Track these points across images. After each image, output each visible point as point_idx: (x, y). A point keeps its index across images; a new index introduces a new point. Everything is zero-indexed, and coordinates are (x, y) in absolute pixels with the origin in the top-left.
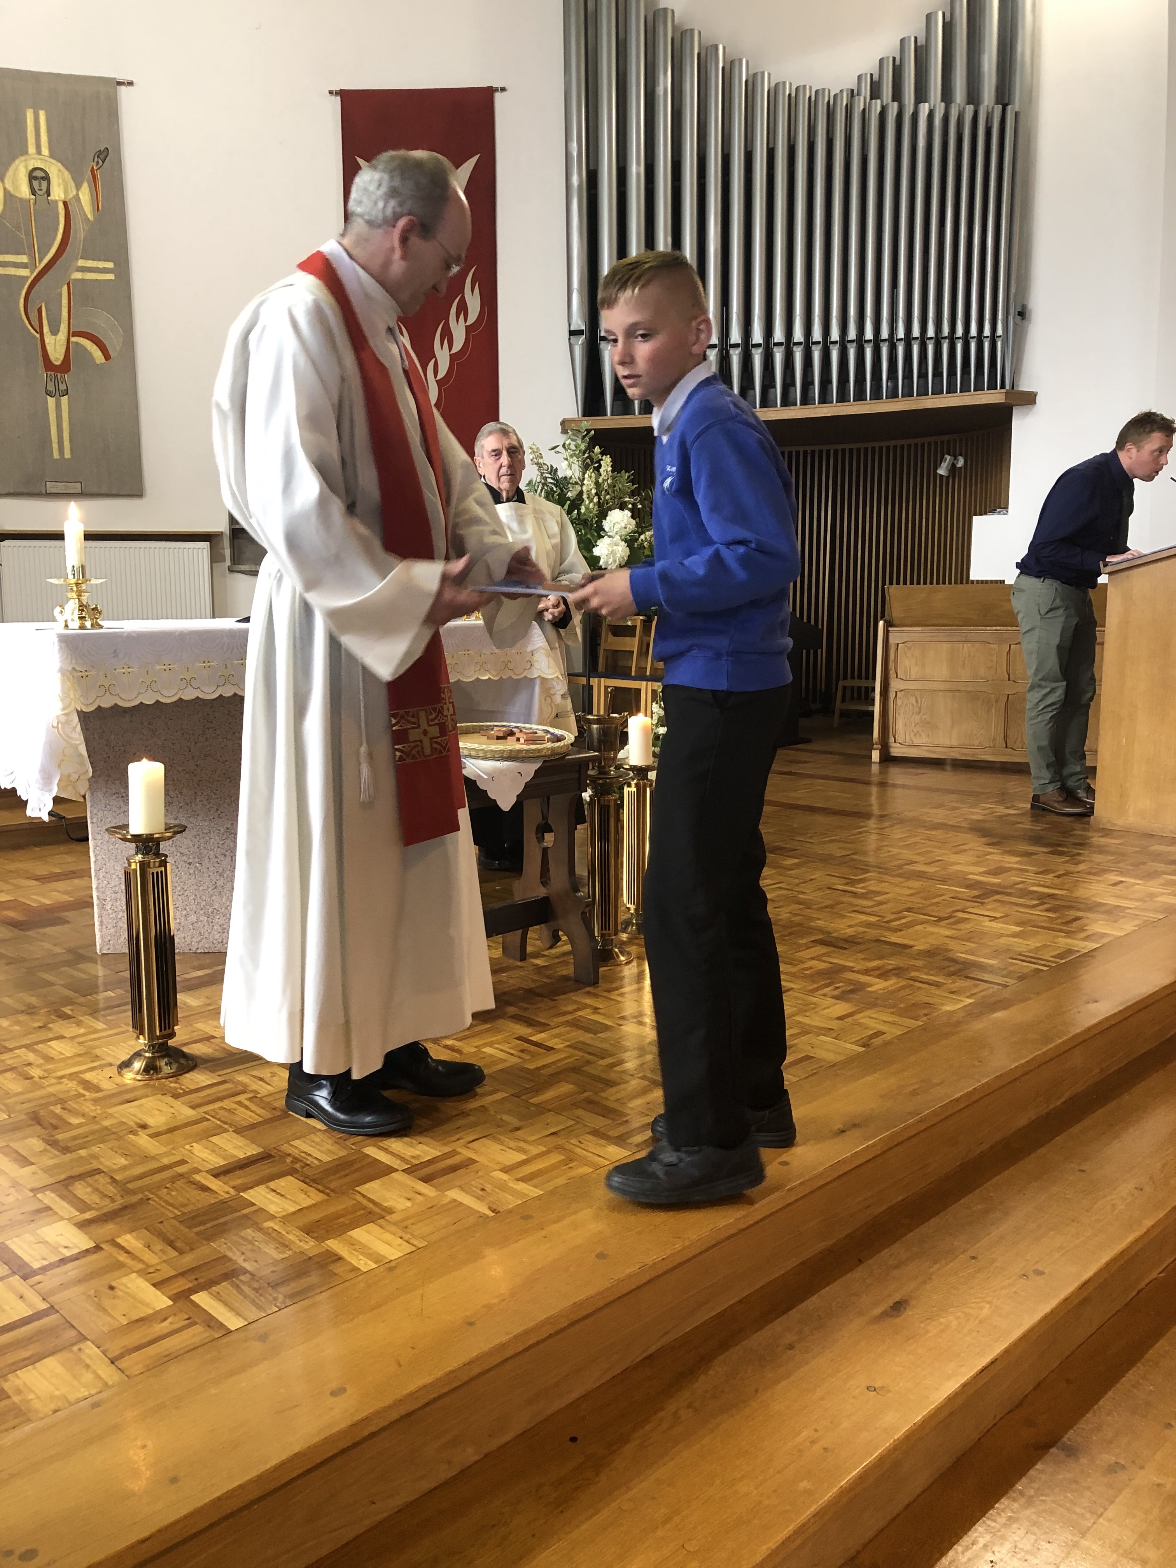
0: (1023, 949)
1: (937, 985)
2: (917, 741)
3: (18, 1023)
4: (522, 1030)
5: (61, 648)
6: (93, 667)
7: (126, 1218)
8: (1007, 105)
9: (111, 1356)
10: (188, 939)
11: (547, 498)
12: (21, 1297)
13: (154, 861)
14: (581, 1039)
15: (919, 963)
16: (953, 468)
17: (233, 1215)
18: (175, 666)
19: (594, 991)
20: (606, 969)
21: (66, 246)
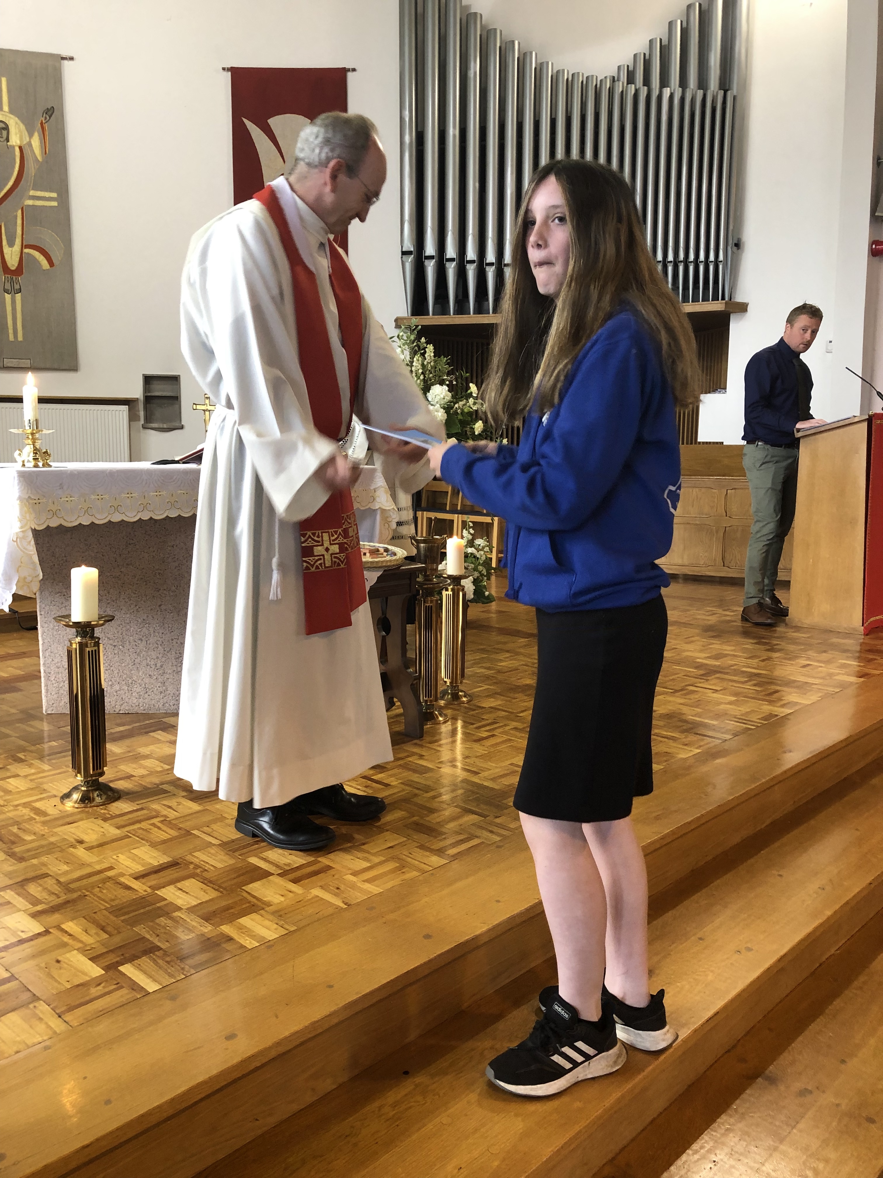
0: (737, 713)
1: (674, 739)
5: (20, 481)
6: (44, 496)
7: (68, 909)
8: (727, 90)
9: (58, 1012)
10: (113, 703)
13: (91, 643)
14: (410, 778)
15: (661, 723)
17: (150, 908)
18: (106, 497)
19: (420, 743)
20: (428, 726)
21: (21, 180)
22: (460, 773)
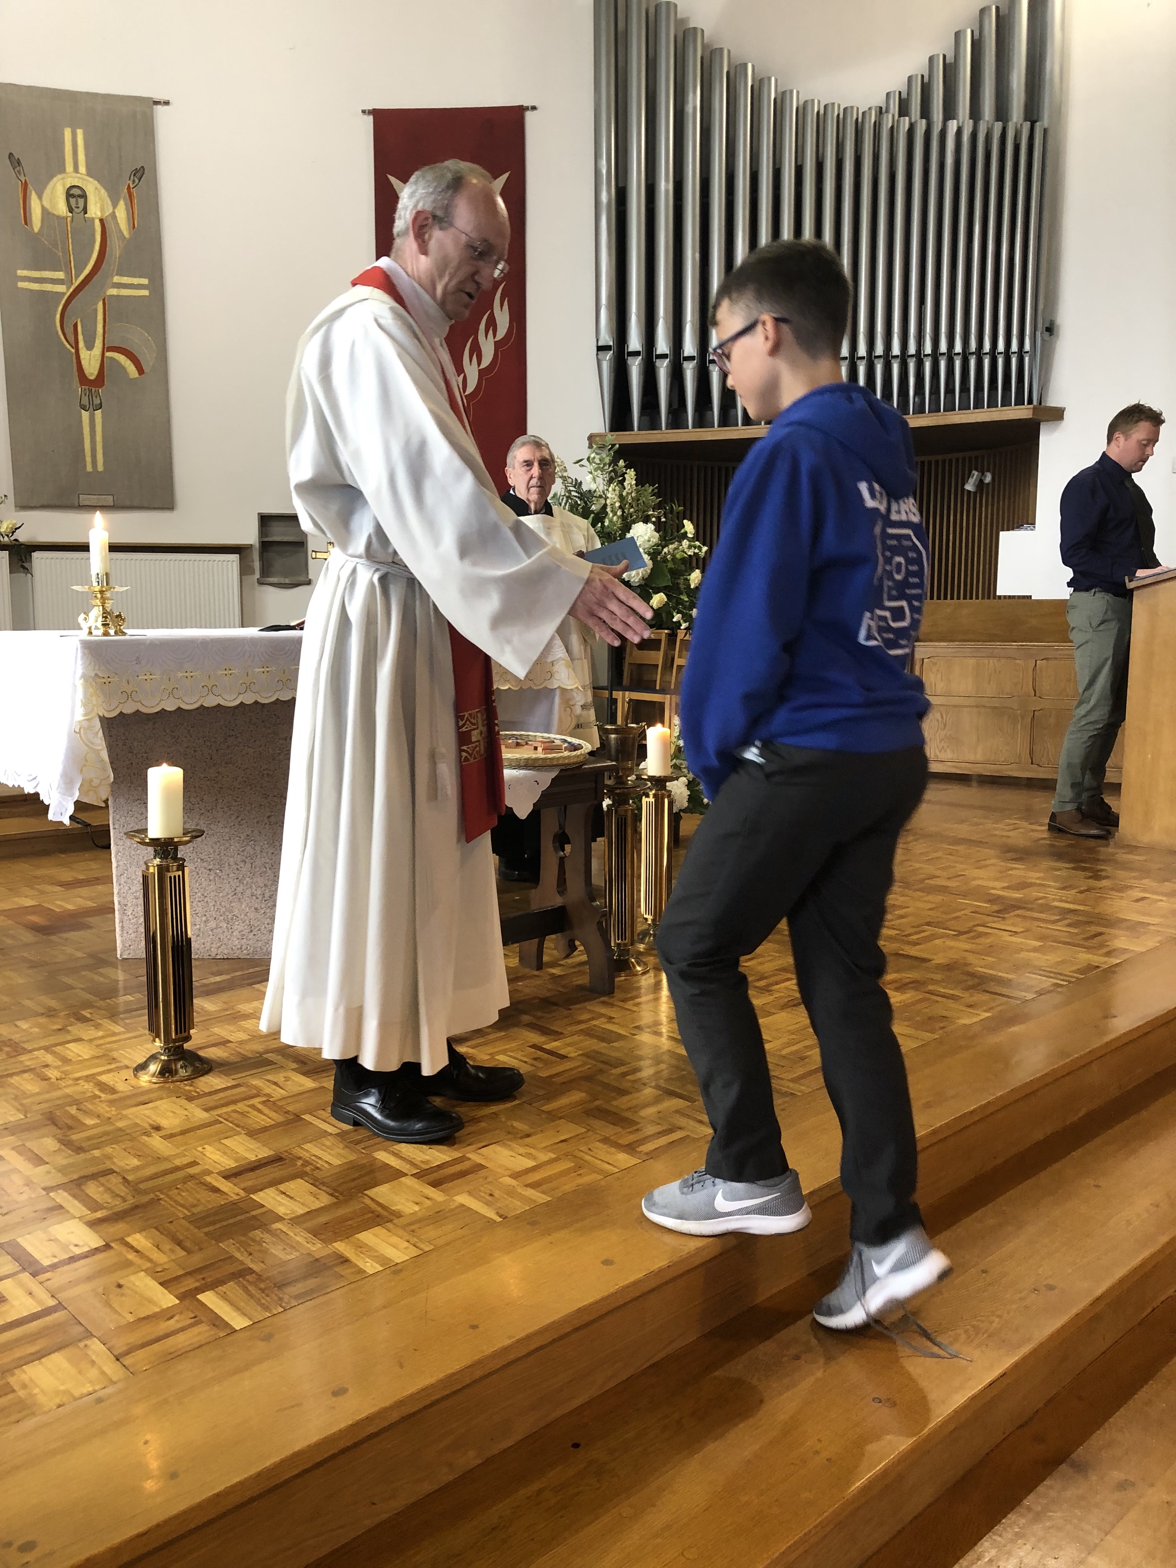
0: (1044, 964)
1: (955, 998)
2: (942, 757)
3: (38, 1025)
4: (535, 1038)
5: (84, 654)
6: (116, 674)
7: (137, 1217)
8: (1036, 121)
9: (116, 1354)
10: (208, 945)
11: (571, 510)
12: (30, 1294)
13: (173, 865)
14: (596, 1048)
15: (938, 977)
16: (980, 484)
17: (243, 1217)
18: (197, 673)
19: (610, 1001)
20: (622, 978)
21: (102, 263)
22: (664, 1043)
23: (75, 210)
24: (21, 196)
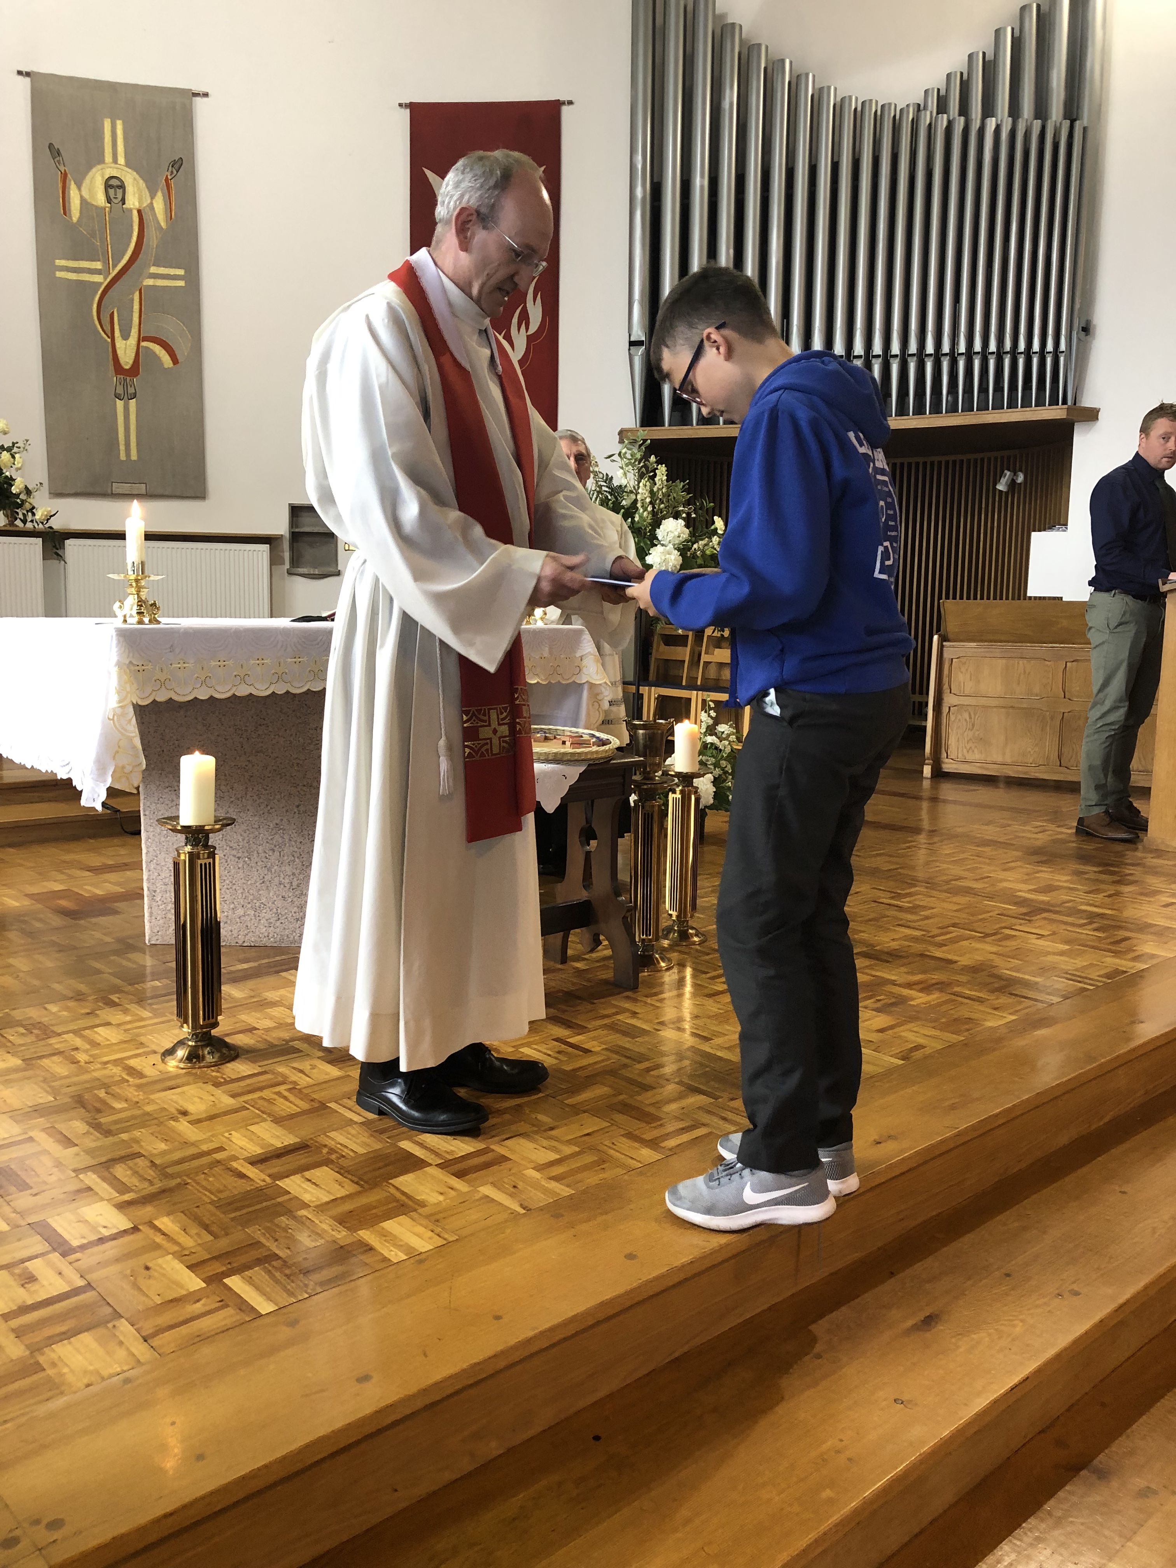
0: (1069, 967)
1: (980, 1000)
2: (970, 757)
3: (67, 1009)
4: (560, 1032)
5: (119, 642)
6: (150, 662)
7: (163, 1201)
8: (1075, 120)
9: (144, 1334)
10: (235, 933)
12: (60, 1274)
13: (204, 853)
14: (620, 1043)
15: (964, 978)
16: (1013, 484)
17: (268, 1203)
18: (230, 663)
19: (634, 996)
20: (646, 974)
21: (139, 253)
22: (688, 1039)
23: (114, 200)
24: (60, 185)
